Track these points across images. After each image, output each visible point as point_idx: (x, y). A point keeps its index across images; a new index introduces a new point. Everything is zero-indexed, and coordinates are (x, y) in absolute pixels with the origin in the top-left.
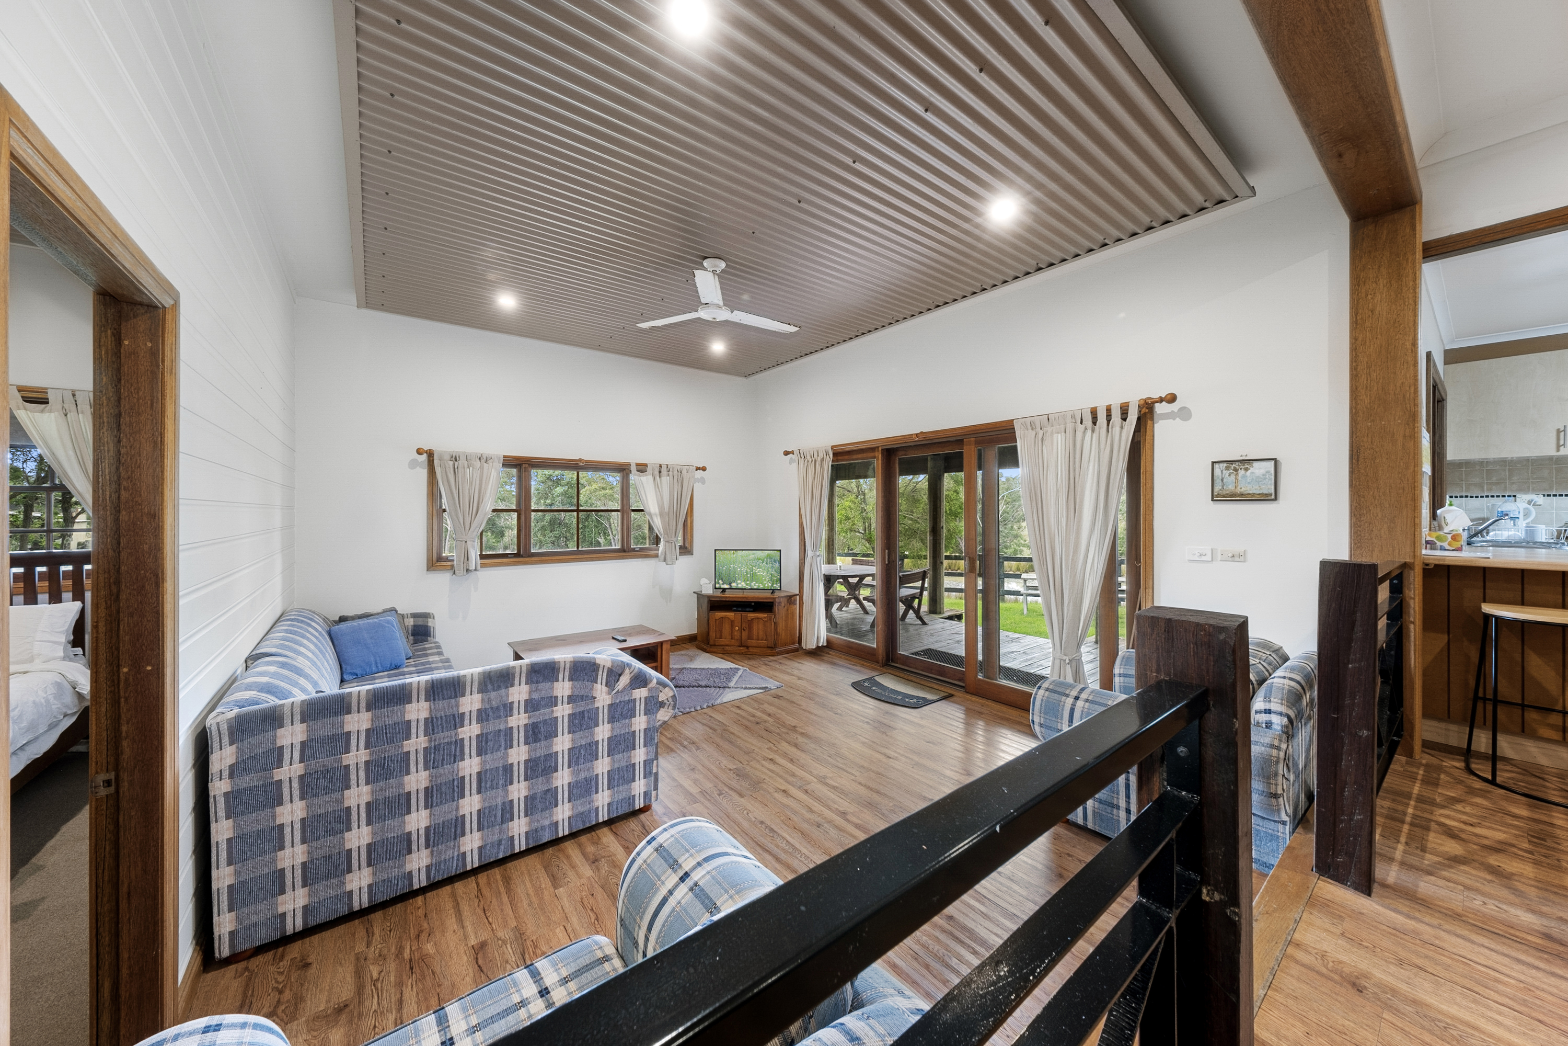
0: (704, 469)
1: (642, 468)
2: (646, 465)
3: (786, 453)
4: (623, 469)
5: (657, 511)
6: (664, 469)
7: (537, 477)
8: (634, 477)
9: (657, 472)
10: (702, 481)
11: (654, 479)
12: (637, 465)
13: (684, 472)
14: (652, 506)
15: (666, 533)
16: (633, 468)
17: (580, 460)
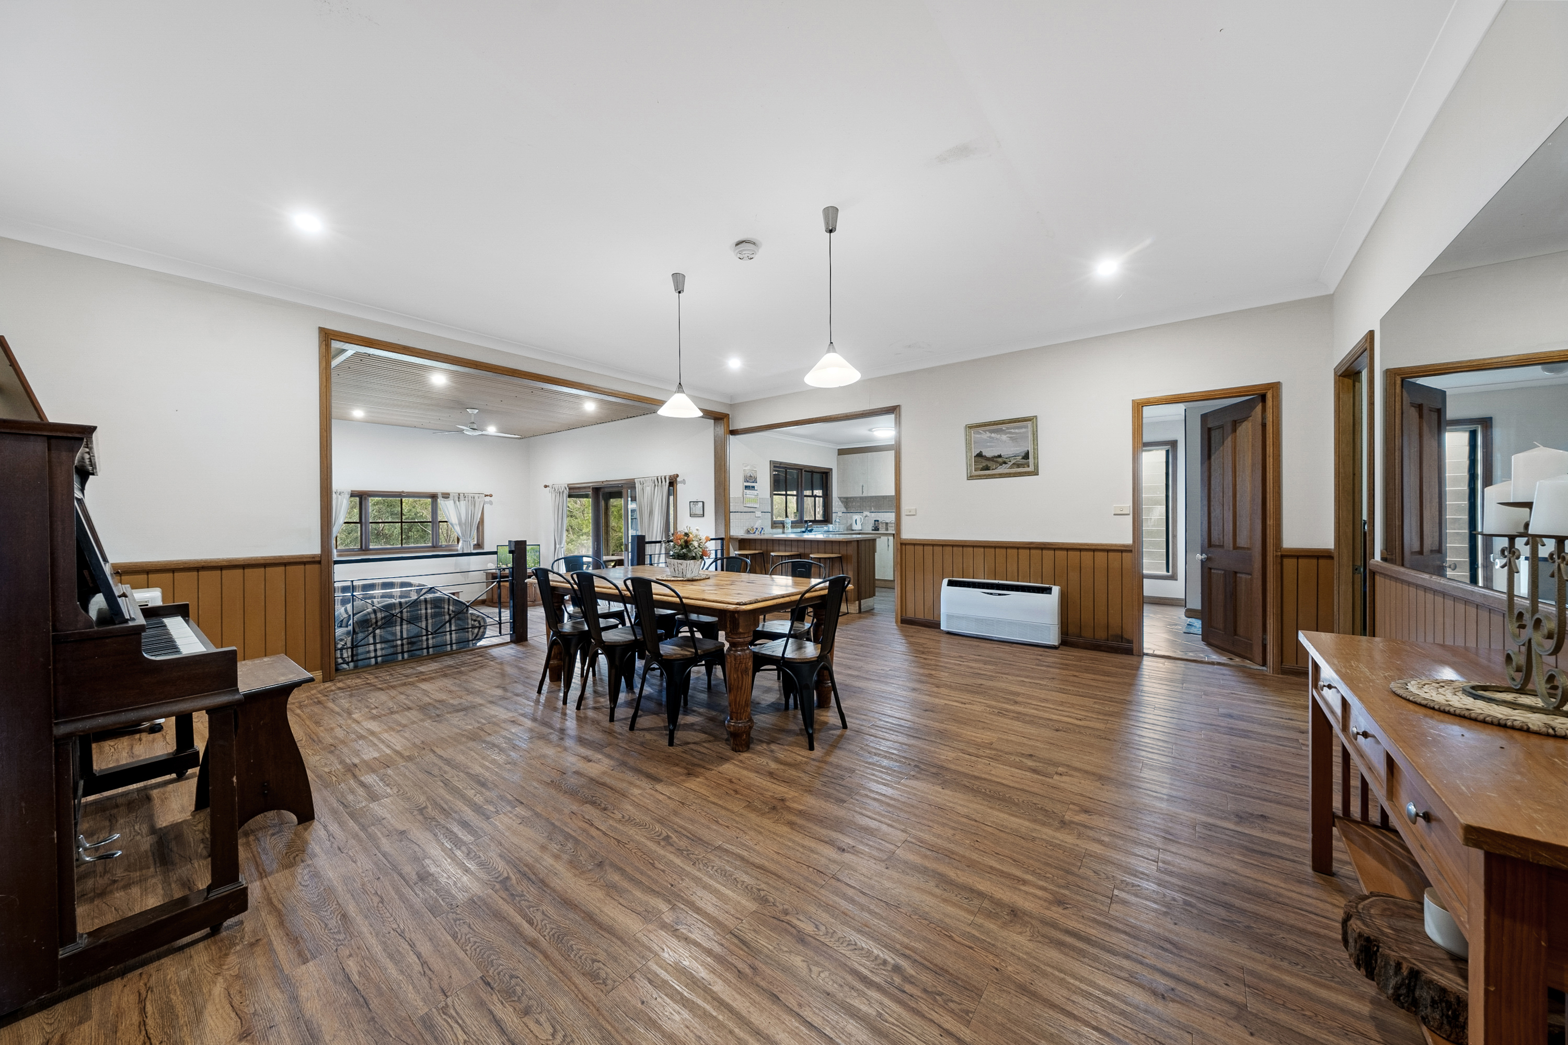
0: (491, 496)
1: (446, 496)
2: (449, 494)
3: (546, 486)
4: (434, 497)
5: (457, 522)
6: (462, 495)
7: (372, 500)
8: (440, 501)
9: (457, 499)
10: (491, 503)
11: (455, 503)
12: (443, 494)
13: (476, 498)
14: (454, 519)
15: (463, 535)
16: (440, 496)
17: (403, 492)
